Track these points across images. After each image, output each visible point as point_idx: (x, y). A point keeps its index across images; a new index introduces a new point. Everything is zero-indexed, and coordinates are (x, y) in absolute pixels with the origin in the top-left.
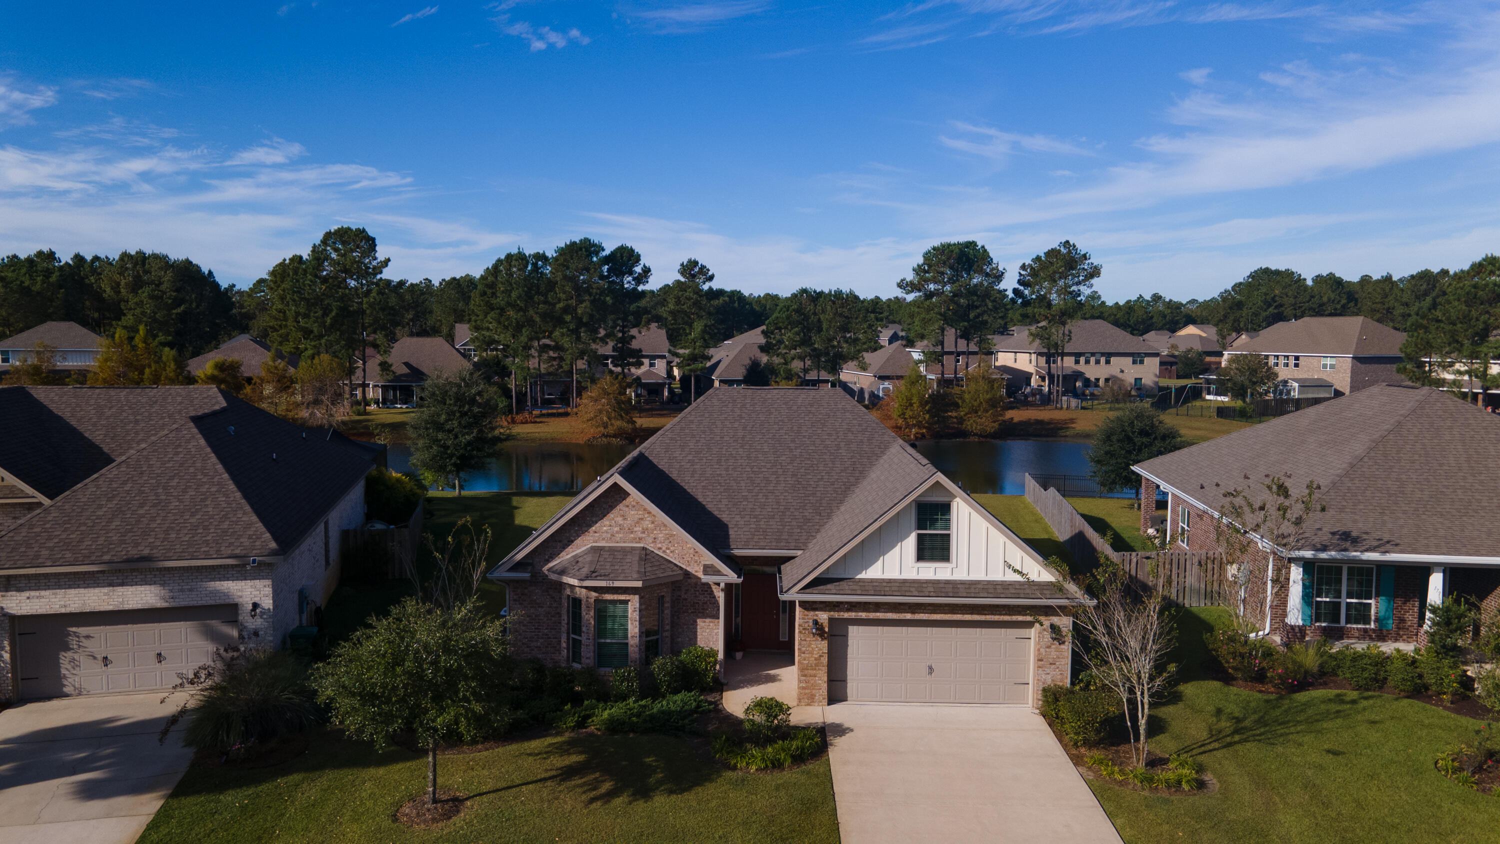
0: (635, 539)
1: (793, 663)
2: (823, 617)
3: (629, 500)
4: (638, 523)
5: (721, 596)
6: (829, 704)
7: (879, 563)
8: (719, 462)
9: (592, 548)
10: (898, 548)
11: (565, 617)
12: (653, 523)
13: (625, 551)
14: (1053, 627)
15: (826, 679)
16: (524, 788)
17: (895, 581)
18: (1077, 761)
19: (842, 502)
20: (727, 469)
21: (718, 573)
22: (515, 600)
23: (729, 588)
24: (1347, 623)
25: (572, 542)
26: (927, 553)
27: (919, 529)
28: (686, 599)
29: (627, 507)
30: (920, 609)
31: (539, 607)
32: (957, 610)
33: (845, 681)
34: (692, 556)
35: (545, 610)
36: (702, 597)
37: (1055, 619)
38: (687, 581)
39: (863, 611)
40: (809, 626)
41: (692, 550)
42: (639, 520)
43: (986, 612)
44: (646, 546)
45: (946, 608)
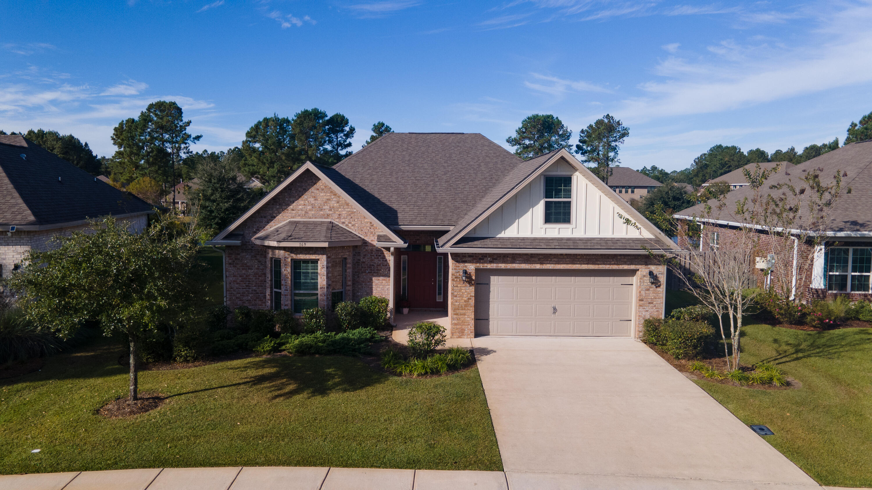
0: (324, 215)
1: (447, 315)
2: (471, 267)
3: (319, 184)
4: (326, 202)
5: (391, 259)
6: (475, 337)
7: (515, 225)
8: (391, 174)
9: (290, 222)
10: (529, 213)
11: (269, 275)
12: (338, 202)
13: (315, 224)
14: (651, 273)
15: (473, 317)
16: (219, 389)
17: (527, 239)
18: (681, 368)
19: (483, 197)
20: (397, 178)
21: (389, 240)
22: (230, 264)
23: (398, 252)
24: (852, 289)
25: (275, 217)
26: (553, 217)
27: (546, 198)
28: (364, 262)
29: (318, 189)
30: (547, 260)
31: (249, 269)
32: (576, 261)
33: (487, 319)
34: (368, 228)
35: (253, 272)
36: (376, 261)
37: (653, 268)
38: (364, 248)
39: (503, 263)
40: (460, 275)
41: (369, 223)
42: (327, 199)
43: (598, 263)
44: (332, 221)
45: (567, 260)
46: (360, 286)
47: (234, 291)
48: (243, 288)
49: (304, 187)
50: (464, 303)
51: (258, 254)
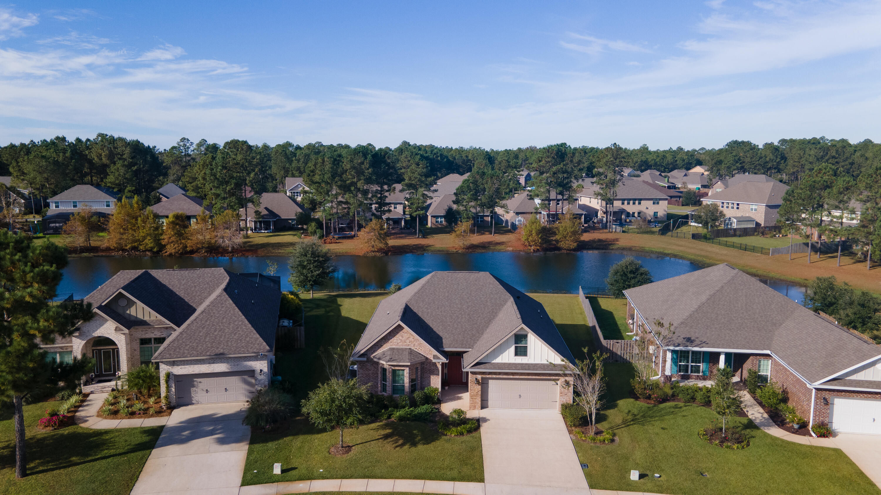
0: (406, 345)
1: (468, 391)
2: (479, 377)
3: (404, 331)
4: (407, 339)
5: (440, 367)
6: (481, 410)
7: (501, 357)
8: (438, 308)
9: (390, 348)
10: (507, 351)
11: (380, 375)
12: (413, 339)
13: (403, 350)
14: (566, 381)
15: (480, 400)
16: (372, 442)
17: (506, 364)
18: (570, 432)
19: (487, 327)
20: (441, 312)
21: (439, 358)
22: (360, 368)
23: (443, 364)
24: (691, 372)
25: (383, 346)
26: (519, 353)
27: (515, 344)
28: (426, 368)
29: (404, 333)
30: (516, 374)
31: (370, 371)
32: (530, 374)
33: (487, 400)
34: (429, 352)
35: (372, 372)
36: (432, 367)
37: (567, 378)
39: (494, 375)
40: (474, 380)
41: (429, 349)
42: (408, 337)
43: (541, 375)
44: (411, 348)
45: (525, 375)
46: (424, 382)
49: (397, 332)
50: (476, 394)
51: (375, 366)
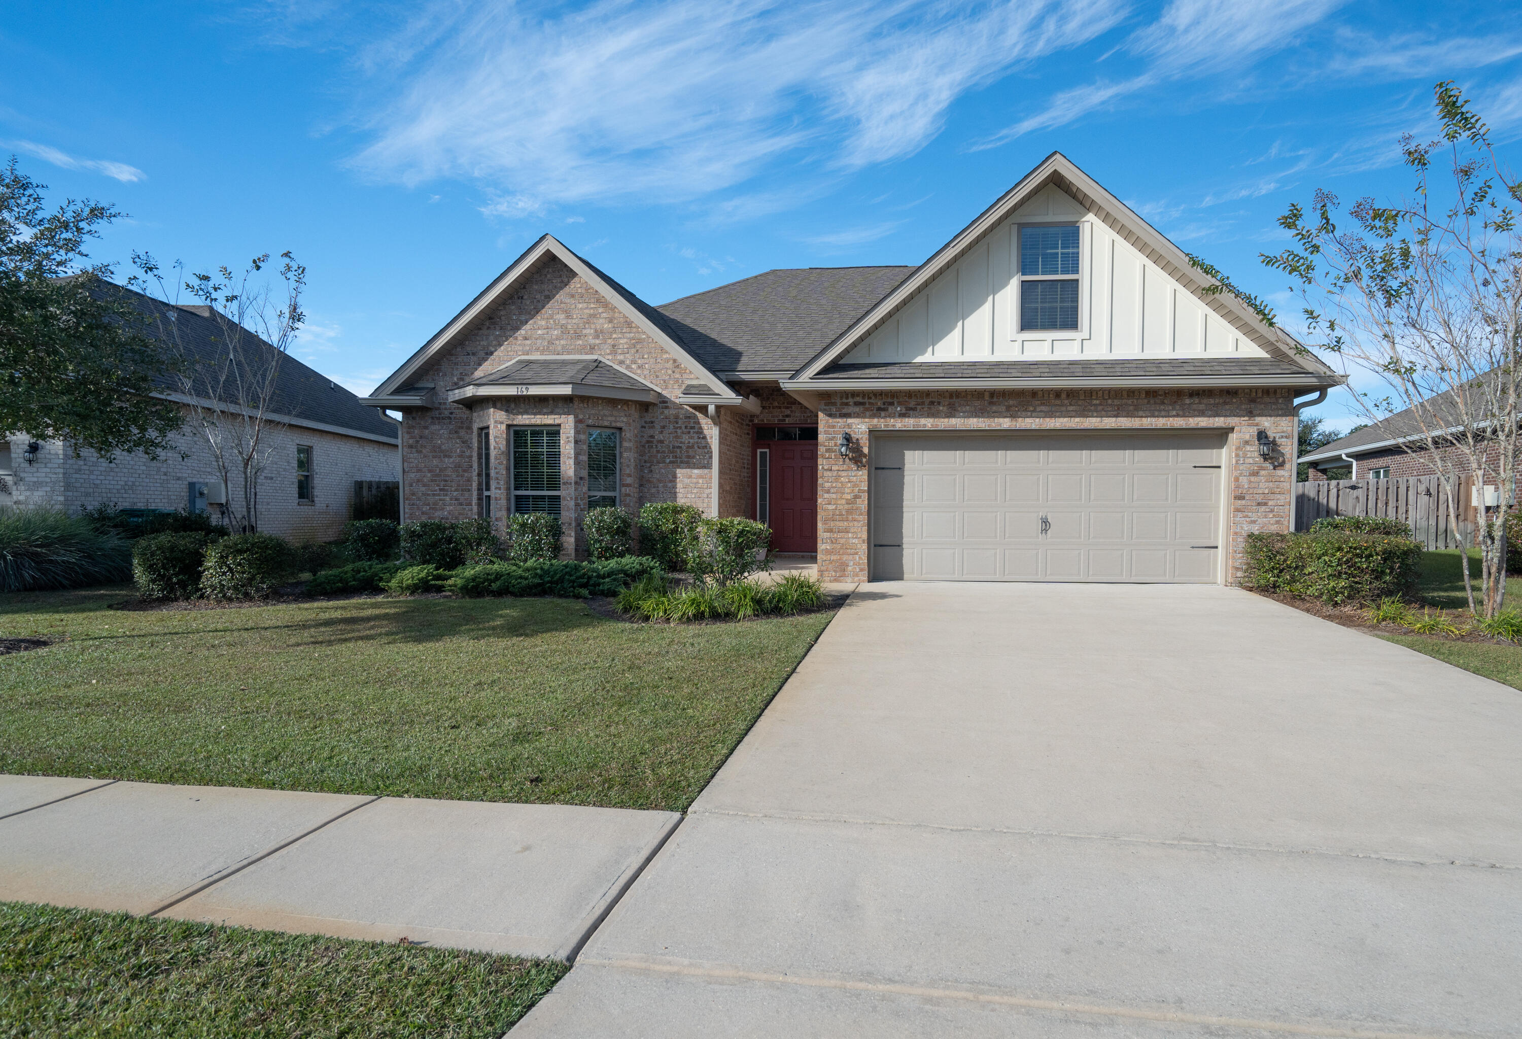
0: (584, 347)
2: (860, 427)
3: (574, 285)
4: (588, 322)
5: (712, 433)
6: (869, 582)
7: (955, 335)
9: (527, 359)
10: (987, 307)
12: (611, 321)
14: (1262, 436)
17: (982, 363)
21: (704, 390)
22: (411, 447)
23: (723, 417)
25: (492, 353)
26: (1039, 317)
27: (1024, 273)
28: (661, 442)
29: (573, 296)
30: (1026, 410)
31: (445, 456)
32: (1090, 411)
33: (900, 546)
34: (670, 372)
35: (453, 462)
36: (685, 438)
37: (1266, 423)
38: (662, 413)
39: (928, 417)
40: (835, 445)
41: (671, 362)
42: (590, 315)
43: (1141, 413)
44: (600, 358)
45: (1071, 408)
46: (653, 490)
47: (419, 499)
48: (434, 495)
49: (547, 293)
50: (846, 507)
51: (462, 428)
